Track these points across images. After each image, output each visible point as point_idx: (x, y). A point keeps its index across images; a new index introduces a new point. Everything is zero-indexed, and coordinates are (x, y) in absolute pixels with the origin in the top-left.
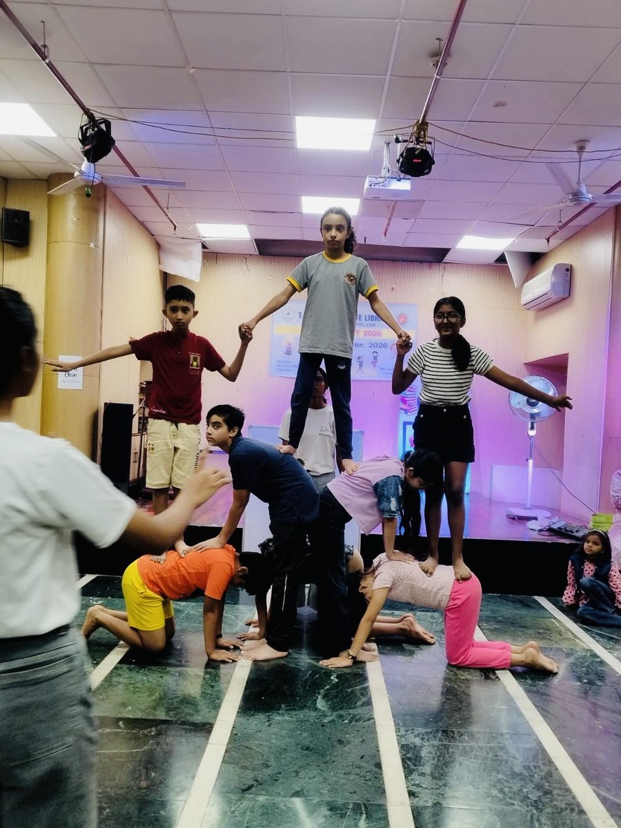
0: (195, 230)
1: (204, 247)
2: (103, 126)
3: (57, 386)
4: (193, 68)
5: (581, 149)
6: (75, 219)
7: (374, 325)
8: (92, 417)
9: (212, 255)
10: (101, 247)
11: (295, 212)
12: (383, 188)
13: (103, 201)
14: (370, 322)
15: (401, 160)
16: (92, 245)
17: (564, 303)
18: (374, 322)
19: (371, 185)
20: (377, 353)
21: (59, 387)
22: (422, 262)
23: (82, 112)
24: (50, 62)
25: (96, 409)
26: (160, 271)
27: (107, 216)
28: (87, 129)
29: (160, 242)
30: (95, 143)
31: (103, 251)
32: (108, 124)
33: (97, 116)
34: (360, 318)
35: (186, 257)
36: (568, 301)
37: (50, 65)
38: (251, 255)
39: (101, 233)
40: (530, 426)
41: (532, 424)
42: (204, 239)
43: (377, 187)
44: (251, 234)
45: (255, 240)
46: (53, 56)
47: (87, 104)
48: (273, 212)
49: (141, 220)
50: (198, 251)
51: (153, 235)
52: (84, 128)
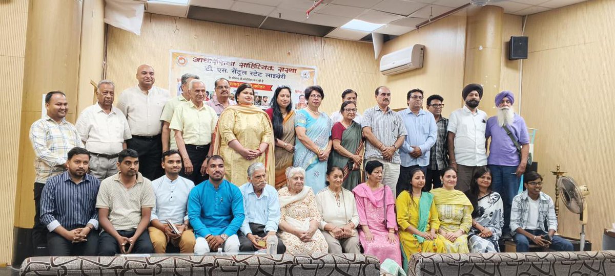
17: (417, 72)
22: (309, 35)
26: (105, 23)
31: (83, 4)
35: (130, 14)
36: (421, 71)
38: (182, 18)
45: (190, 6)
50: (141, 11)
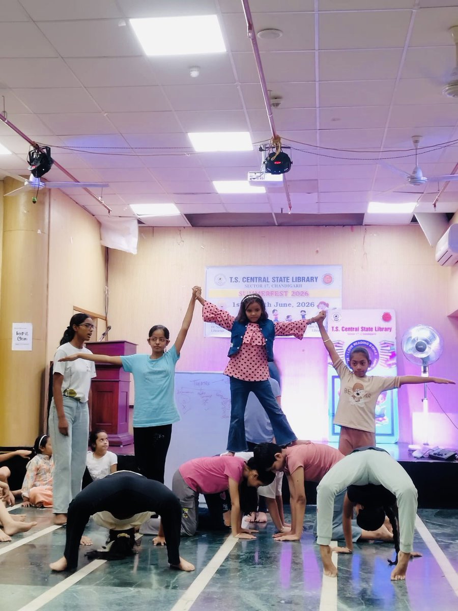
0: (130, 210)
1: (140, 222)
2: (45, 150)
3: (11, 349)
4: (106, 112)
5: (416, 142)
6: (25, 212)
7: (301, 286)
8: (41, 374)
9: (148, 229)
10: (47, 232)
11: (211, 192)
12: (261, 180)
13: (48, 195)
14: (297, 283)
15: (266, 163)
16: (39, 232)
18: (301, 283)
19: (251, 179)
20: (305, 312)
21: (13, 349)
22: (344, 226)
23: (30, 144)
24: (8, 121)
25: (44, 367)
26: (102, 246)
27: (52, 206)
28: (33, 153)
29: (101, 220)
30: (39, 164)
31: (49, 235)
32: (49, 150)
33: (41, 146)
34: (287, 279)
35: (125, 233)
37: (9, 123)
38: (184, 227)
39: (47, 221)
40: (422, 370)
41: (425, 368)
42: (139, 217)
43: (256, 180)
44: (180, 211)
45: (185, 215)
46: (9, 118)
47: (33, 139)
48: (193, 194)
49: (82, 204)
50: (135, 226)
51: (94, 216)
52: (31, 153)
